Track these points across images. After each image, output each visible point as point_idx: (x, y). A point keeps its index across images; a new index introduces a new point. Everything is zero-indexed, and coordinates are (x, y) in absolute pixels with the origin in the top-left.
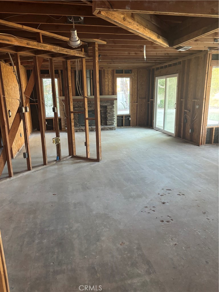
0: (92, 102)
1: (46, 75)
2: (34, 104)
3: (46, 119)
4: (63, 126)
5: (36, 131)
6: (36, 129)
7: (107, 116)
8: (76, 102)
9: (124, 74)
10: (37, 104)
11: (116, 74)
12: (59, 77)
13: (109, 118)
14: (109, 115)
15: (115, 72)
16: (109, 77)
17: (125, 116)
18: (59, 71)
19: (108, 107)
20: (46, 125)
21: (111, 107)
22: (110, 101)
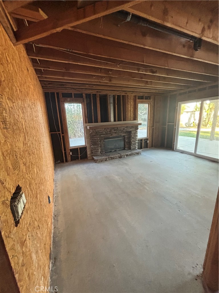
0: (119, 128)
1: (69, 99)
2: (56, 133)
3: (70, 149)
4: (89, 155)
5: (59, 163)
6: (59, 161)
7: (132, 141)
8: (104, 129)
9: (144, 100)
10: (59, 132)
11: (138, 100)
12: (84, 101)
13: (133, 143)
14: (133, 139)
15: (137, 98)
16: (132, 103)
17: (144, 139)
18: (83, 95)
19: (132, 133)
20: (71, 155)
21: (134, 132)
22: (135, 127)
